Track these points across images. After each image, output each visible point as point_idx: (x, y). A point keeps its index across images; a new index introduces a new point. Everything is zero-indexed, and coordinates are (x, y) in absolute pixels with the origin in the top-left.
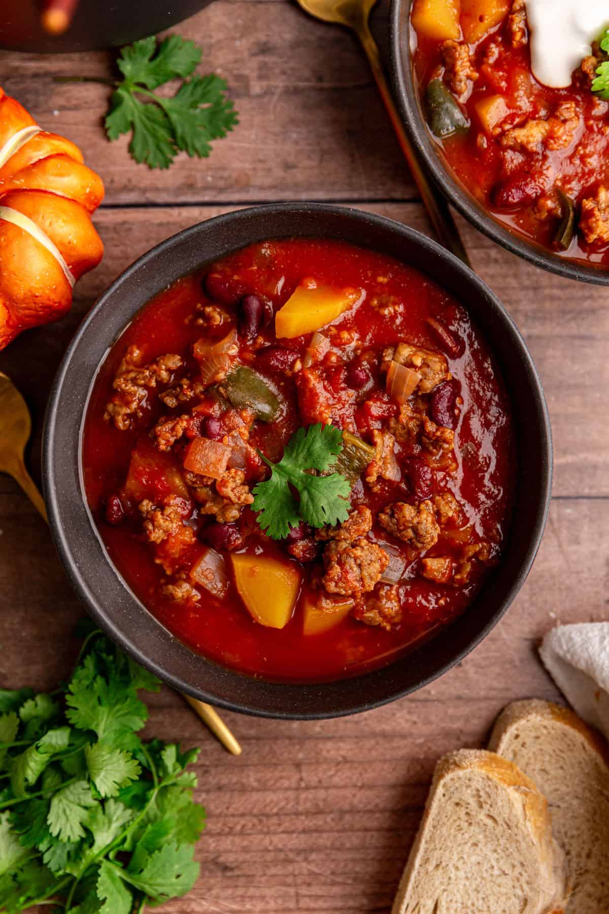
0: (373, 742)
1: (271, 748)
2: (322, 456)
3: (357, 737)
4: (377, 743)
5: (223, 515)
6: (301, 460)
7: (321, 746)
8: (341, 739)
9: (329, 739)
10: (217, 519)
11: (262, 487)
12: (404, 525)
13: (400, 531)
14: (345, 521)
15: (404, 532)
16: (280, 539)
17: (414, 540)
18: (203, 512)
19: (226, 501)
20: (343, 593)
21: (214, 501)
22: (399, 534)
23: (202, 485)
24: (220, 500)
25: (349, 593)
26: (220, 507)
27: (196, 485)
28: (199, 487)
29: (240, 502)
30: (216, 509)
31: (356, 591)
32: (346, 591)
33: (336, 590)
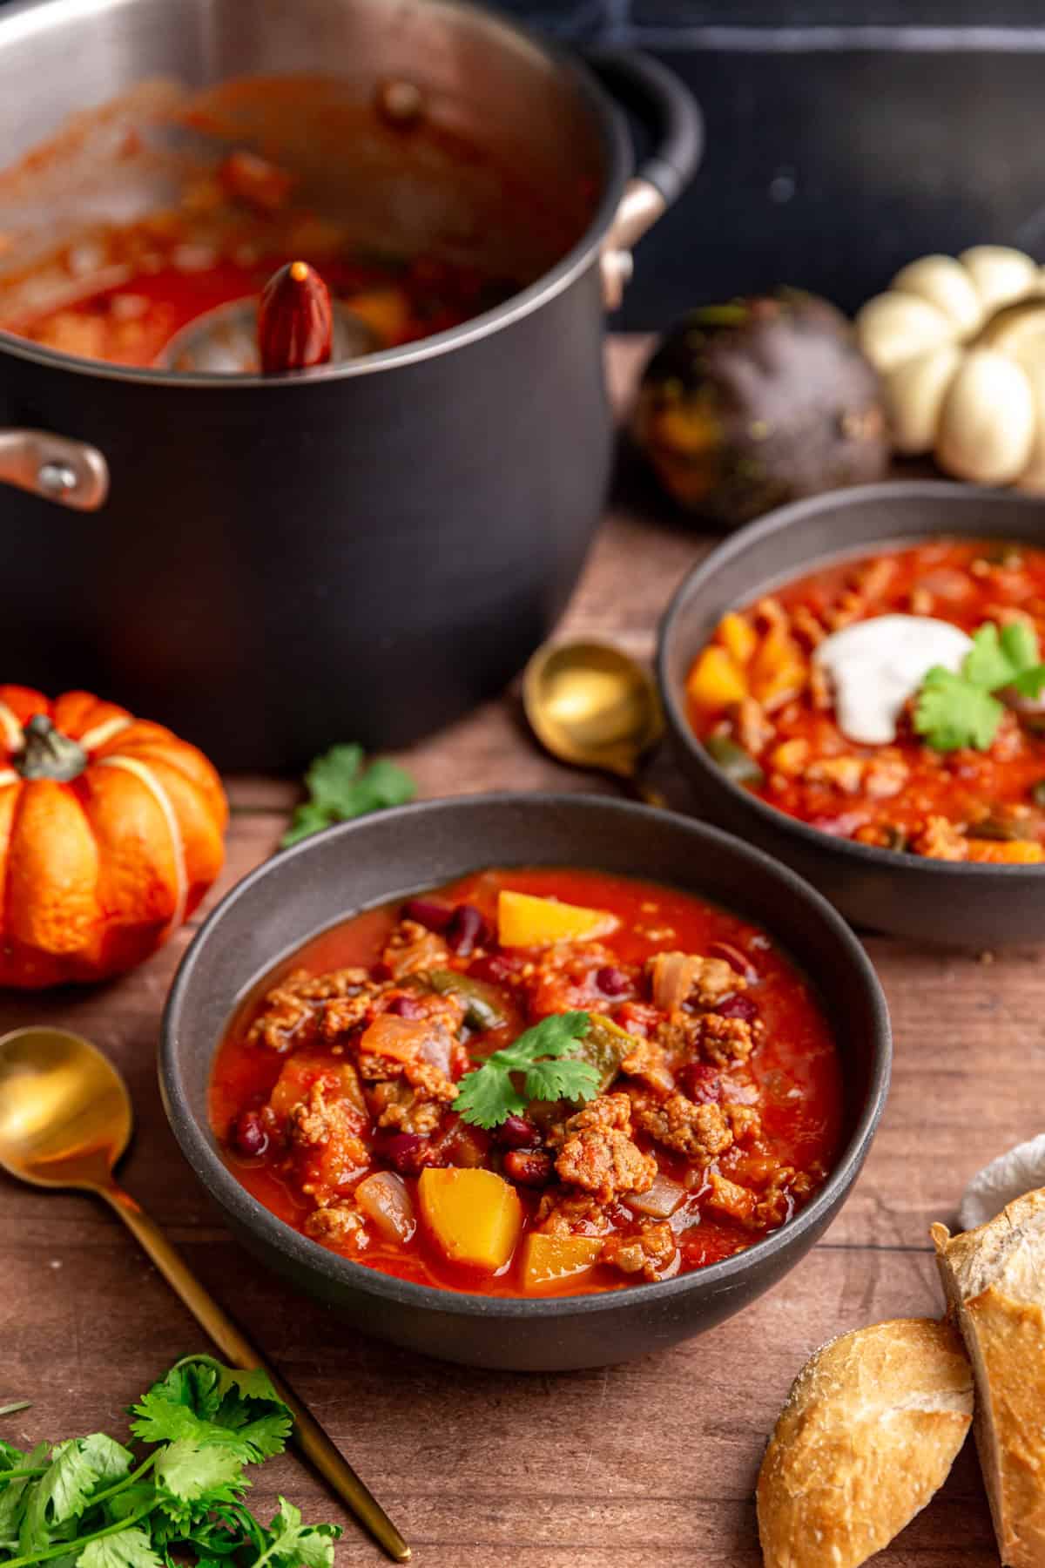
0: (638, 1556)
1: (462, 1559)
2: (560, 1040)
3: (609, 1547)
4: (645, 1557)
5: (412, 1120)
6: (529, 1049)
7: (547, 1557)
8: (583, 1548)
9: (562, 1548)
10: (403, 1129)
11: (471, 1079)
12: (678, 1119)
13: (671, 1131)
14: (590, 1100)
15: (678, 1132)
16: (494, 1126)
17: (694, 1143)
18: (383, 1121)
19: (417, 1091)
20: (586, 1179)
21: (399, 1101)
22: (670, 1137)
23: (384, 1076)
24: (408, 1095)
25: (596, 1184)
26: (409, 1105)
27: (376, 1077)
28: (381, 1081)
29: (438, 1091)
30: (402, 1111)
31: (606, 1183)
32: (590, 1178)
33: (576, 1173)
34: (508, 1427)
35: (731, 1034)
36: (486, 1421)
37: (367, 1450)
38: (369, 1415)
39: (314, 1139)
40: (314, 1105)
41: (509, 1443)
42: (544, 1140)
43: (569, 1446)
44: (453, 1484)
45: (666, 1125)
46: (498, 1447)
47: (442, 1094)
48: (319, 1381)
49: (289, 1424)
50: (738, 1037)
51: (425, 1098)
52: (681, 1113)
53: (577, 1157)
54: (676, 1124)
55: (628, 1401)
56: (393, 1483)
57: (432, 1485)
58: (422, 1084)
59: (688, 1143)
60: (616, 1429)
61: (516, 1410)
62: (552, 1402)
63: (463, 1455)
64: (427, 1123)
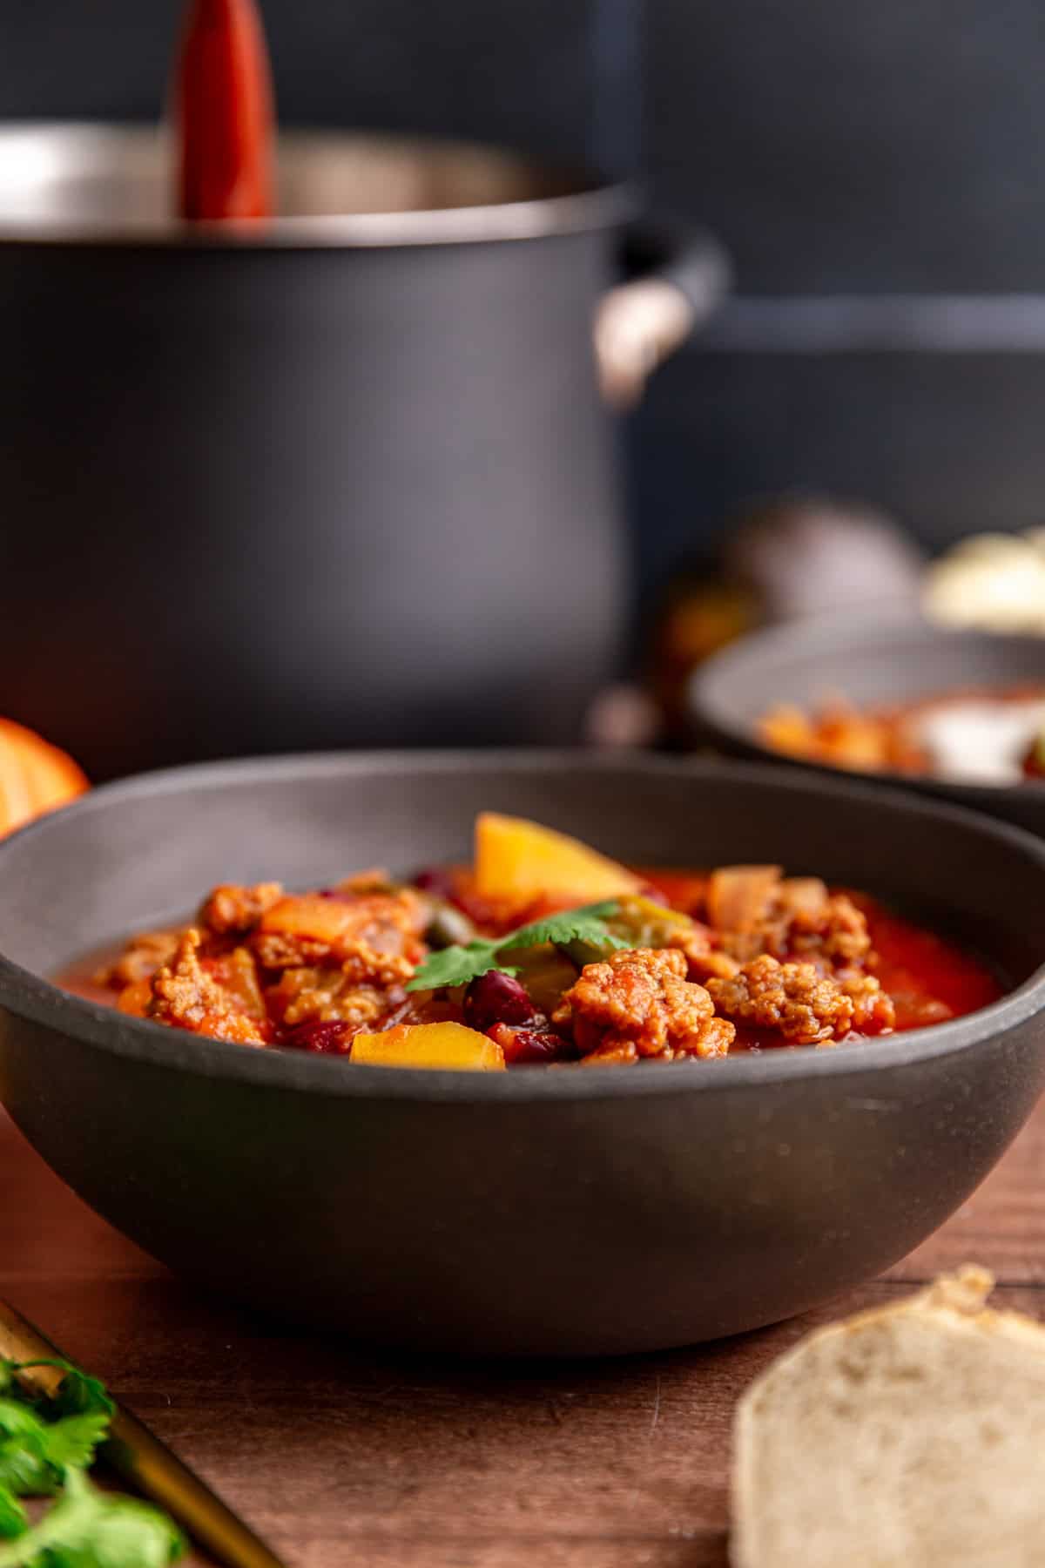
5: (339, 1006)
10: (323, 1018)
12: (765, 981)
15: (765, 997)
16: (470, 980)
17: (791, 1006)
18: (293, 1013)
19: (347, 968)
20: (620, 1007)
21: (321, 986)
22: (753, 1002)
23: (298, 960)
24: (334, 976)
25: (638, 1017)
26: (336, 988)
27: (285, 961)
28: (293, 967)
29: (383, 962)
30: (324, 997)
31: (654, 1016)
32: (627, 1007)
33: (604, 998)
34: (490, 1459)
35: (835, 927)
36: (451, 1454)
37: (241, 1486)
38: (248, 1446)
39: (178, 1011)
40: (182, 967)
41: (492, 1477)
42: (548, 1014)
43: (598, 1479)
44: (390, 1523)
45: (746, 991)
46: (472, 1481)
47: (386, 968)
48: (167, 1414)
49: (104, 1420)
50: (845, 928)
51: (360, 974)
52: (768, 971)
53: (605, 981)
54: (762, 987)
55: (696, 1431)
56: (284, 1522)
57: (355, 1523)
58: (356, 955)
59: (782, 1009)
60: (677, 1463)
61: (503, 1441)
62: (564, 1432)
63: (410, 1490)
64: (362, 1010)
